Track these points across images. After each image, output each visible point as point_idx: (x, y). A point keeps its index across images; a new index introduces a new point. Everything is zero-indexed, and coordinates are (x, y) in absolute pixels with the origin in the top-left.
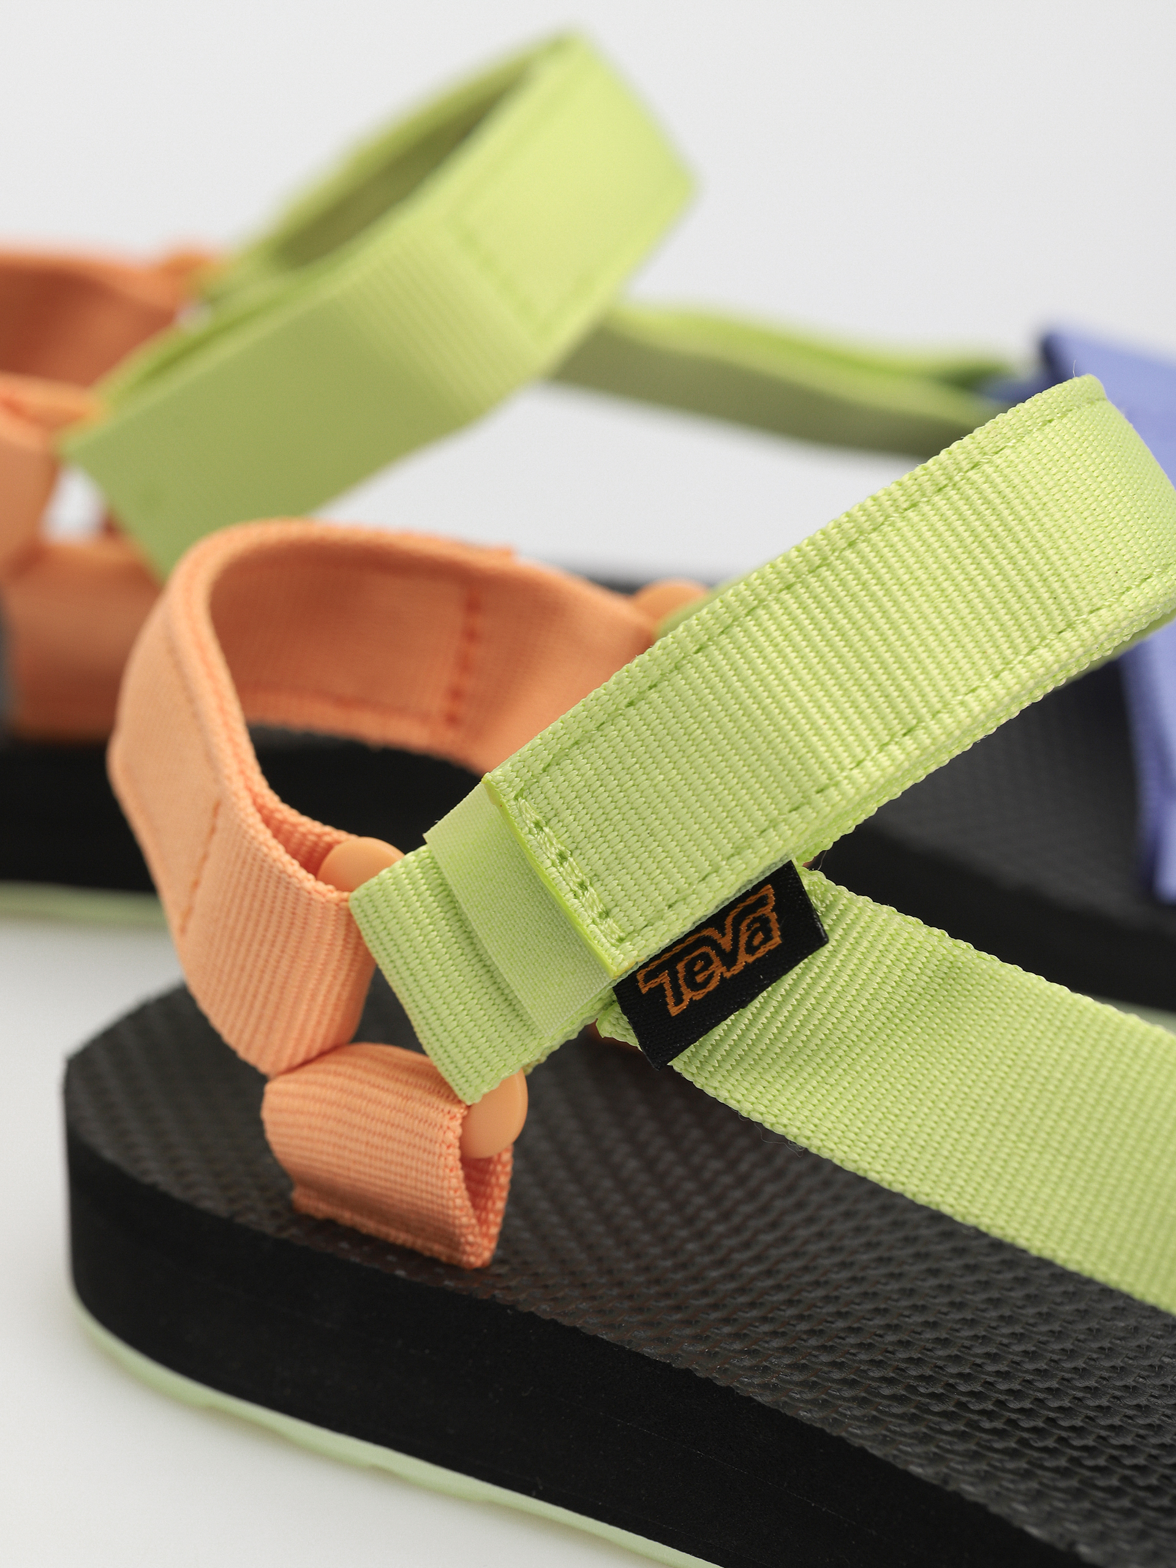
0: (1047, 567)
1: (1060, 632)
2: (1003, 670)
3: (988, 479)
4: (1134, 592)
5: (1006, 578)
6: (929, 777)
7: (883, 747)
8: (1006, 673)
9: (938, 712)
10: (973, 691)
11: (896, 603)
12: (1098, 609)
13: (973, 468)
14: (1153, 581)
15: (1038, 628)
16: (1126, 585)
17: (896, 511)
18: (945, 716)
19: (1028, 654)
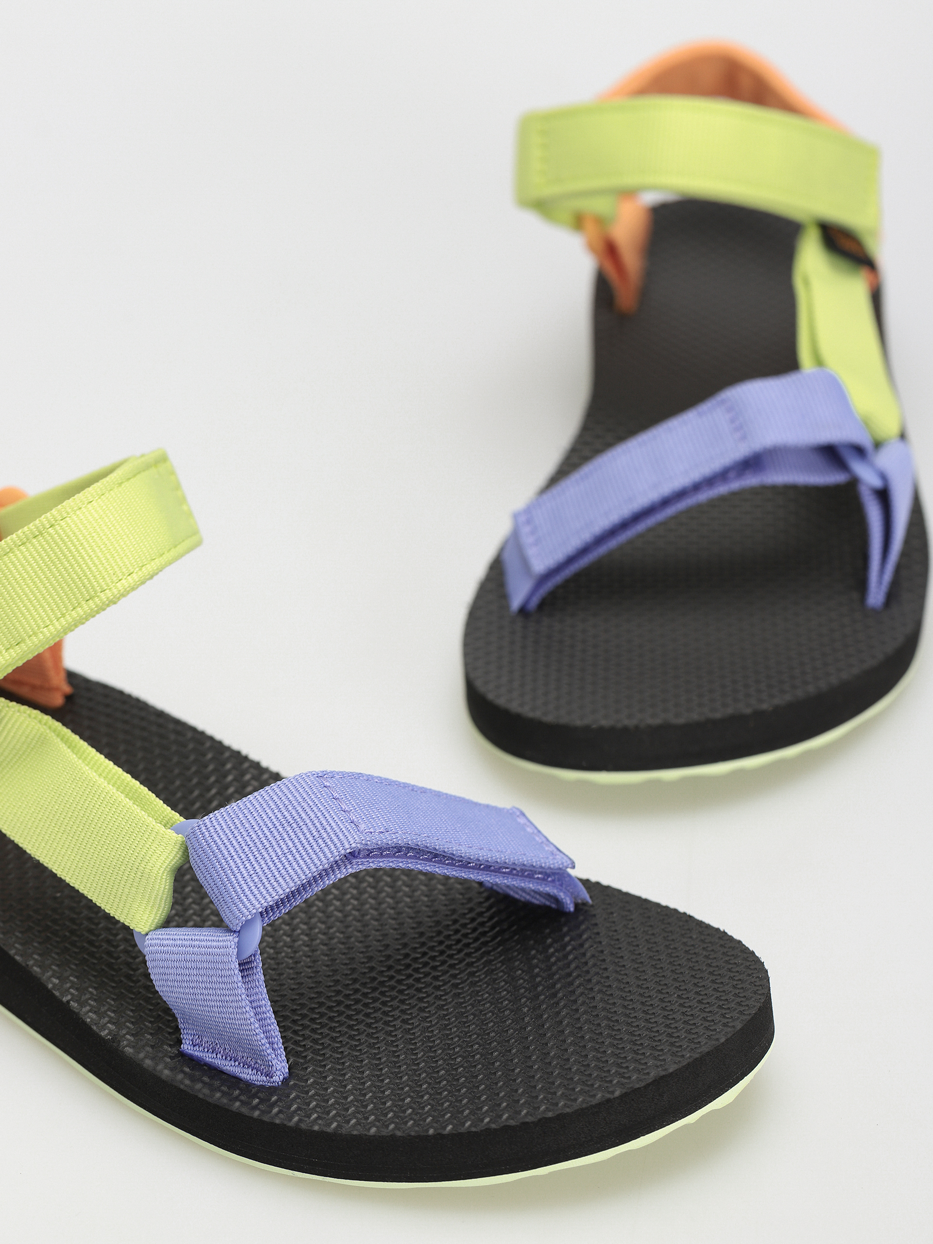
0: (81, 572)
1: (87, 601)
2: (61, 617)
3: (57, 533)
4: (123, 581)
5: (63, 577)
6: (13, 670)
7: (7, 649)
8: (62, 618)
9: (31, 636)
10: (47, 626)
11: (13, 588)
12: (104, 591)
13: (50, 527)
14: (134, 575)
15: (77, 599)
16: (120, 578)
17: (15, 546)
18: (34, 638)
19: (72, 610)
